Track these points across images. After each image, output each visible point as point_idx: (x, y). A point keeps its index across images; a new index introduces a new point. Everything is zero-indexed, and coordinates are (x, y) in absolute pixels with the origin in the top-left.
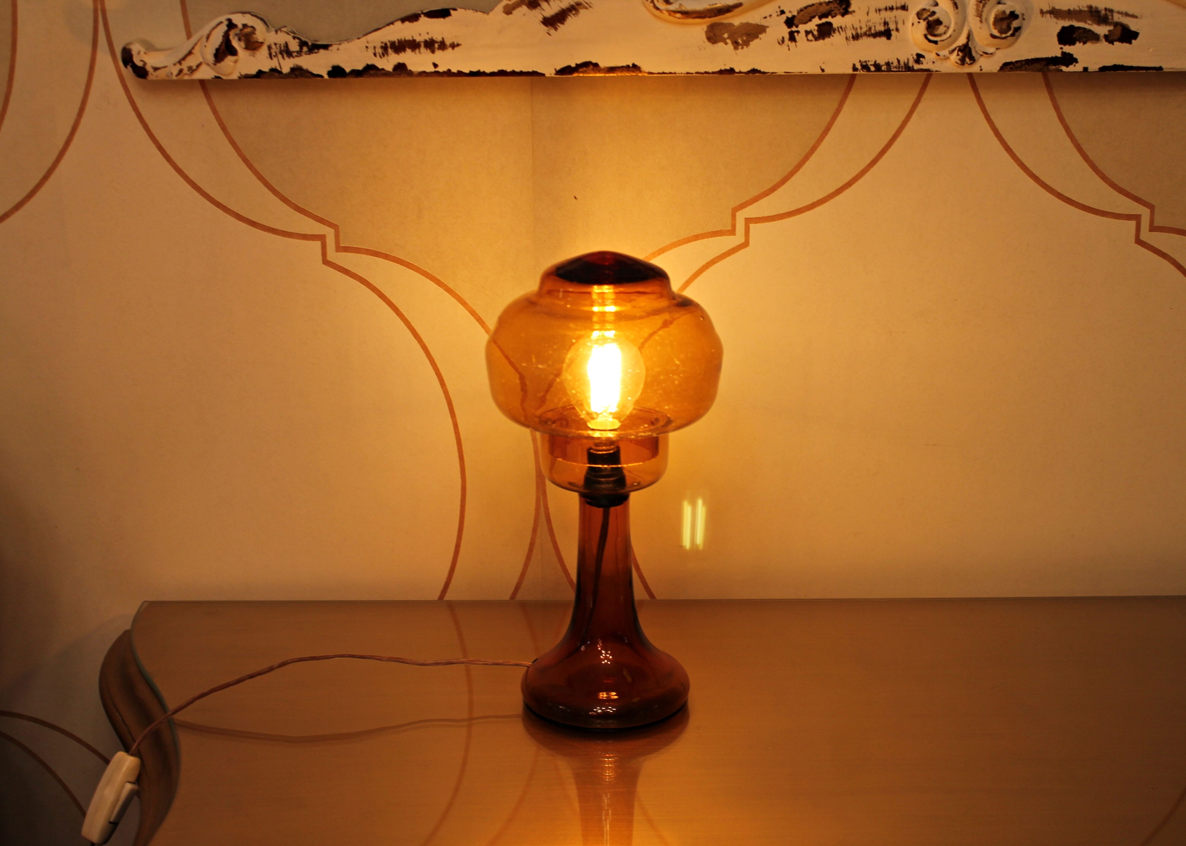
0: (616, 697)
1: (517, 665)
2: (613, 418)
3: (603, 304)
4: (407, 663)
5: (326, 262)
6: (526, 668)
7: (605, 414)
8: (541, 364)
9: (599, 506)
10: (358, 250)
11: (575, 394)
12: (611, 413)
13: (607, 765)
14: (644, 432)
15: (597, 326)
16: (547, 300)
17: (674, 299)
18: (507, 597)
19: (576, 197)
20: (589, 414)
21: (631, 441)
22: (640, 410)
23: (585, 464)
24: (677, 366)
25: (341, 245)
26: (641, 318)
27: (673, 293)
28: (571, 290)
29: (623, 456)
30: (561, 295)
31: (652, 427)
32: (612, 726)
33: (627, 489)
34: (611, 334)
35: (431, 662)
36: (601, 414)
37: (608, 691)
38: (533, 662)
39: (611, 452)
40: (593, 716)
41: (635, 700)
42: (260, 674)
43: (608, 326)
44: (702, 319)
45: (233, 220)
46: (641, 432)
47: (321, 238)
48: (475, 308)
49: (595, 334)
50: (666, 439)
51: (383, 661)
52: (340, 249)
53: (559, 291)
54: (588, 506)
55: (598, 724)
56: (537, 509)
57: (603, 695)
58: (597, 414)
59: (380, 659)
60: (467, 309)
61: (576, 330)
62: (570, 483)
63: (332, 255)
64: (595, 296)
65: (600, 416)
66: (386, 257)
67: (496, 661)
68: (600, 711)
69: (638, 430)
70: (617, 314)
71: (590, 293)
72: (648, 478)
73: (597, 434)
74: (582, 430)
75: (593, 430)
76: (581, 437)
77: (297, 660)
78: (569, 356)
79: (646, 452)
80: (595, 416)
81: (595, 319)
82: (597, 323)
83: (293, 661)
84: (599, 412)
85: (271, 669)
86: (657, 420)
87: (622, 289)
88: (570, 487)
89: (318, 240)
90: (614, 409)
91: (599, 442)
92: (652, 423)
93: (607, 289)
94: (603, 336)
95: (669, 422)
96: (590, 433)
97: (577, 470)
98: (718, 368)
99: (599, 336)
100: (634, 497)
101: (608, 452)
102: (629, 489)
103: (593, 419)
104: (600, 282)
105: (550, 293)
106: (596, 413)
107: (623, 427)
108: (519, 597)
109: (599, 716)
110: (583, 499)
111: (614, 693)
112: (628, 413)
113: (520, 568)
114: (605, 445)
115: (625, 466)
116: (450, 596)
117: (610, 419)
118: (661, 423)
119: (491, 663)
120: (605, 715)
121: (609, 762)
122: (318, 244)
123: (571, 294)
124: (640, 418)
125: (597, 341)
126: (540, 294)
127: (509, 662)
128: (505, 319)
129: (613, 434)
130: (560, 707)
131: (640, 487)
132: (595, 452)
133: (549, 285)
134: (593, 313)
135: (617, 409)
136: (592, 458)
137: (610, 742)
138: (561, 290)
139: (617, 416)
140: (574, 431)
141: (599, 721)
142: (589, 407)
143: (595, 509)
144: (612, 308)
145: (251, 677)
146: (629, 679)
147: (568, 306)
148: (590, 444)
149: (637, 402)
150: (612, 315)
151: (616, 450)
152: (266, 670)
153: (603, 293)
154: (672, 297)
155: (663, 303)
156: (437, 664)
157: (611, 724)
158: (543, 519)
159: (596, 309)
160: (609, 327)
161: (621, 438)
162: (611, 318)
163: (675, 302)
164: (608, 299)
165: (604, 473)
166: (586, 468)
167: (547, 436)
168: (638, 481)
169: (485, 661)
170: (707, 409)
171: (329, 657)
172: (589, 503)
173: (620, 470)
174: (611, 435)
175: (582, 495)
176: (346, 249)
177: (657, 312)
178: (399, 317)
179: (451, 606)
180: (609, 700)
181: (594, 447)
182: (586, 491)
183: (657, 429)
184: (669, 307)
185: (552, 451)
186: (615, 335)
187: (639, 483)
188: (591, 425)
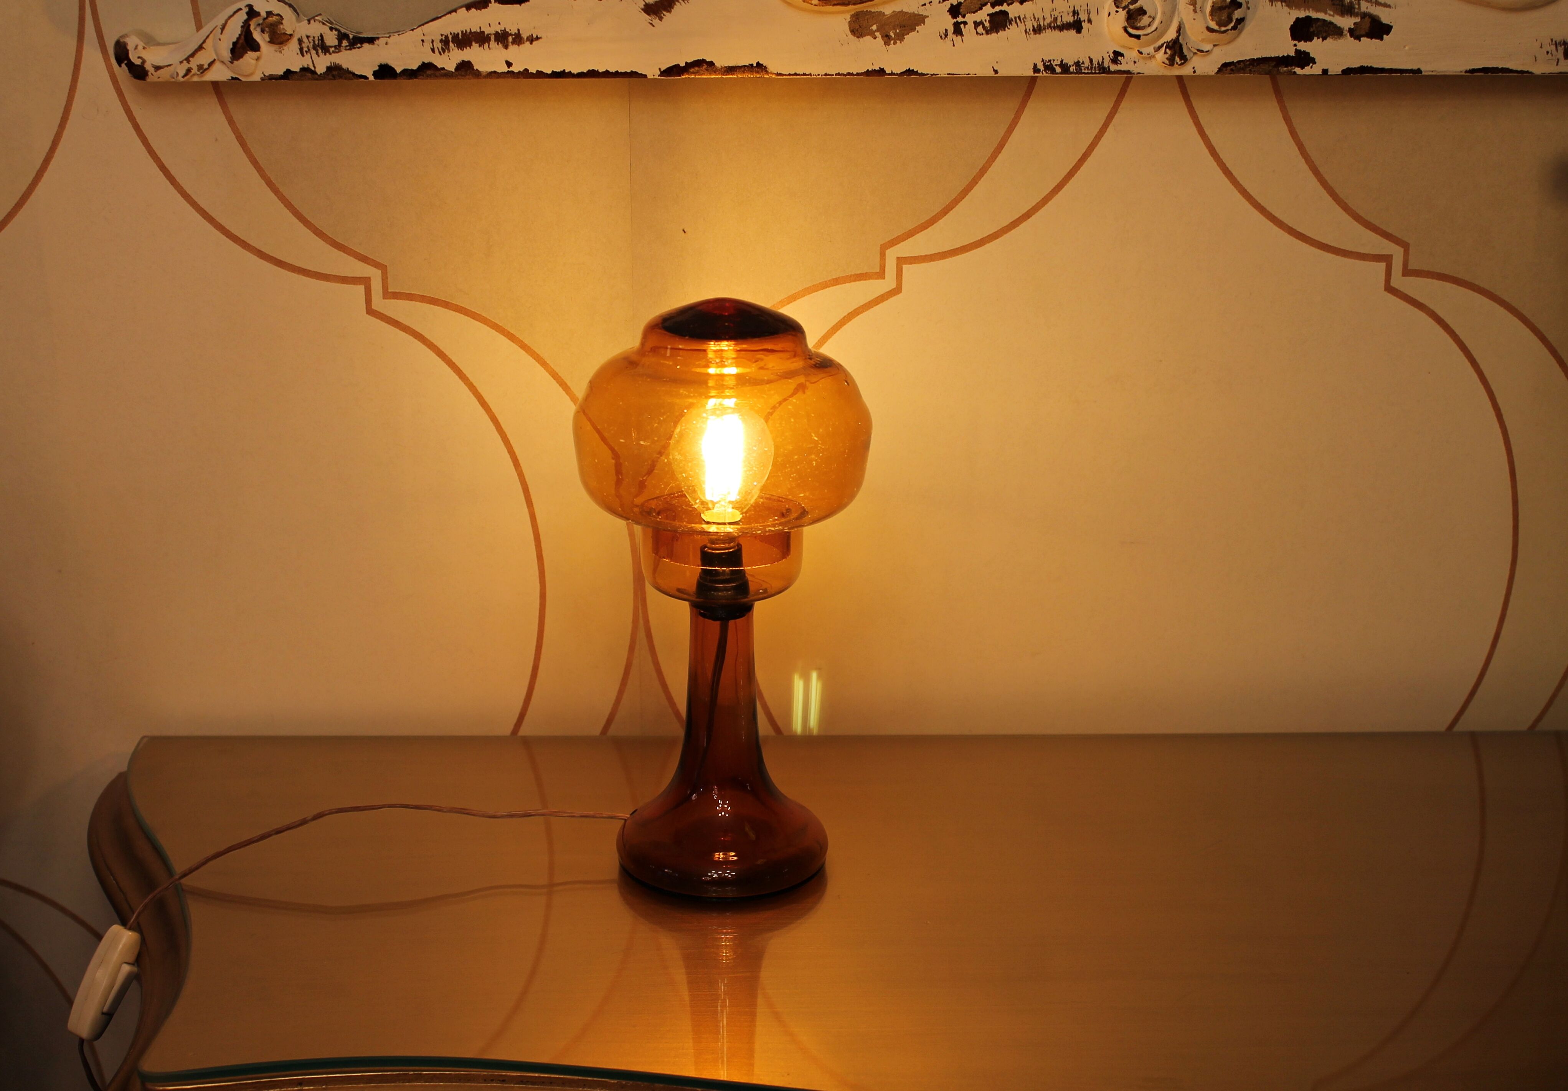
0: (735, 858)
1: (612, 818)
2: (733, 508)
3: (722, 365)
4: (474, 815)
5: (370, 311)
6: (623, 821)
7: (722, 503)
8: (644, 440)
9: (715, 619)
10: (410, 297)
11: (687, 478)
12: (730, 502)
13: (724, 943)
14: (774, 526)
15: (713, 393)
16: (650, 360)
17: (810, 359)
18: (596, 731)
19: (685, 230)
20: (703, 503)
21: (756, 537)
22: (770, 499)
23: (699, 566)
24: (816, 442)
25: (389, 291)
26: (769, 382)
27: (810, 351)
28: (680, 347)
29: (745, 558)
30: (668, 353)
31: (783, 520)
32: (730, 895)
33: (750, 598)
34: (730, 402)
35: (503, 814)
36: (717, 503)
37: (726, 850)
38: (631, 815)
39: (731, 550)
40: (708, 882)
41: (760, 862)
42: (289, 828)
43: (728, 392)
44: (846, 384)
45: (255, 258)
46: (769, 526)
47: (366, 281)
48: (557, 369)
49: (711, 403)
50: (800, 536)
51: (445, 812)
52: (387, 294)
53: (667, 348)
54: (701, 618)
55: (714, 892)
56: (635, 621)
57: (720, 856)
58: (714, 503)
59: (440, 810)
60: (547, 371)
61: (689, 397)
62: (679, 590)
63: (378, 303)
64: (711, 355)
65: (716, 505)
66: (446, 305)
67: (586, 813)
68: (715, 876)
69: (766, 524)
70: (738, 377)
71: (705, 351)
72: (776, 584)
73: (713, 529)
74: (696, 523)
75: (708, 523)
76: (694, 532)
77: (335, 810)
78: (678, 430)
79: (775, 551)
80: (710, 506)
81: (711, 383)
82: (714, 388)
83: (331, 813)
84: (715, 501)
85: (304, 822)
86: (788, 510)
87: (744, 346)
88: (679, 594)
89: (360, 284)
90: (734, 496)
91: (715, 539)
92: (783, 515)
93: (725, 345)
94: (721, 404)
95: (804, 513)
96: (705, 526)
97: (688, 574)
98: (866, 446)
99: (715, 405)
100: (758, 606)
101: (727, 551)
102: (752, 598)
103: (708, 509)
104: (718, 338)
105: (655, 350)
106: (712, 501)
107: (746, 519)
108: (612, 732)
109: (714, 882)
110: (694, 609)
111: (733, 854)
112: (752, 501)
113: (613, 696)
114: (724, 542)
115: (746, 568)
116: (524, 731)
117: (730, 509)
118: (794, 515)
119: (579, 815)
120: (722, 881)
121: (726, 939)
122: (361, 288)
123: (681, 352)
124: (769, 509)
125: (714, 411)
126: (642, 351)
127: (602, 814)
128: (597, 385)
129: (732, 529)
130: (666, 870)
131: (766, 595)
132: (710, 551)
133: (653, 341)
134: (708, 375)
135: (738, 497)
136: (707, 558)
137: (728, 914)
138: (669, 347)
139: (737, 506)
140: (684, 525)
141: (714, 888)
142: (704, 494)
143: (709, 622)
144: (732, 370)
145: (278, 832)
146: (753, 836)
147: (678, 367)
148: (705, 541)
149: (764, 488)
150: (733, 378)
151: (736, 548)
152: (297, 823)
153: (722, 350)
154: (808, 355)
155: (797, 364)
156: (511, 816)
157: (730, 892)
158: (642, 634)
159: (712, 371)
160: (728, 394)
161: (744, 534)
162: (732, 382)
163: (812, 362)
164: (727, 359)
165: (721, 577)
166: (700, 571)
167: (650, 531)
168: (764, 587)
169: (571, 813)
170: (852, 497)
171: (376, 807)
172: (703, 616)
173: (742, 573)
174: (729, 529)
175: (694, 605)
176: (396, 296)
177: (789, 375)
178: (463, 381)
179: (528, 743)
180: (726, 862)
181: (709, 545)
182: (698, 600)
183: (789, 521)
184: (804, 368)
185: (656, 549)
186: (736, 404)
187: (765, 591)
188: (706, 517)
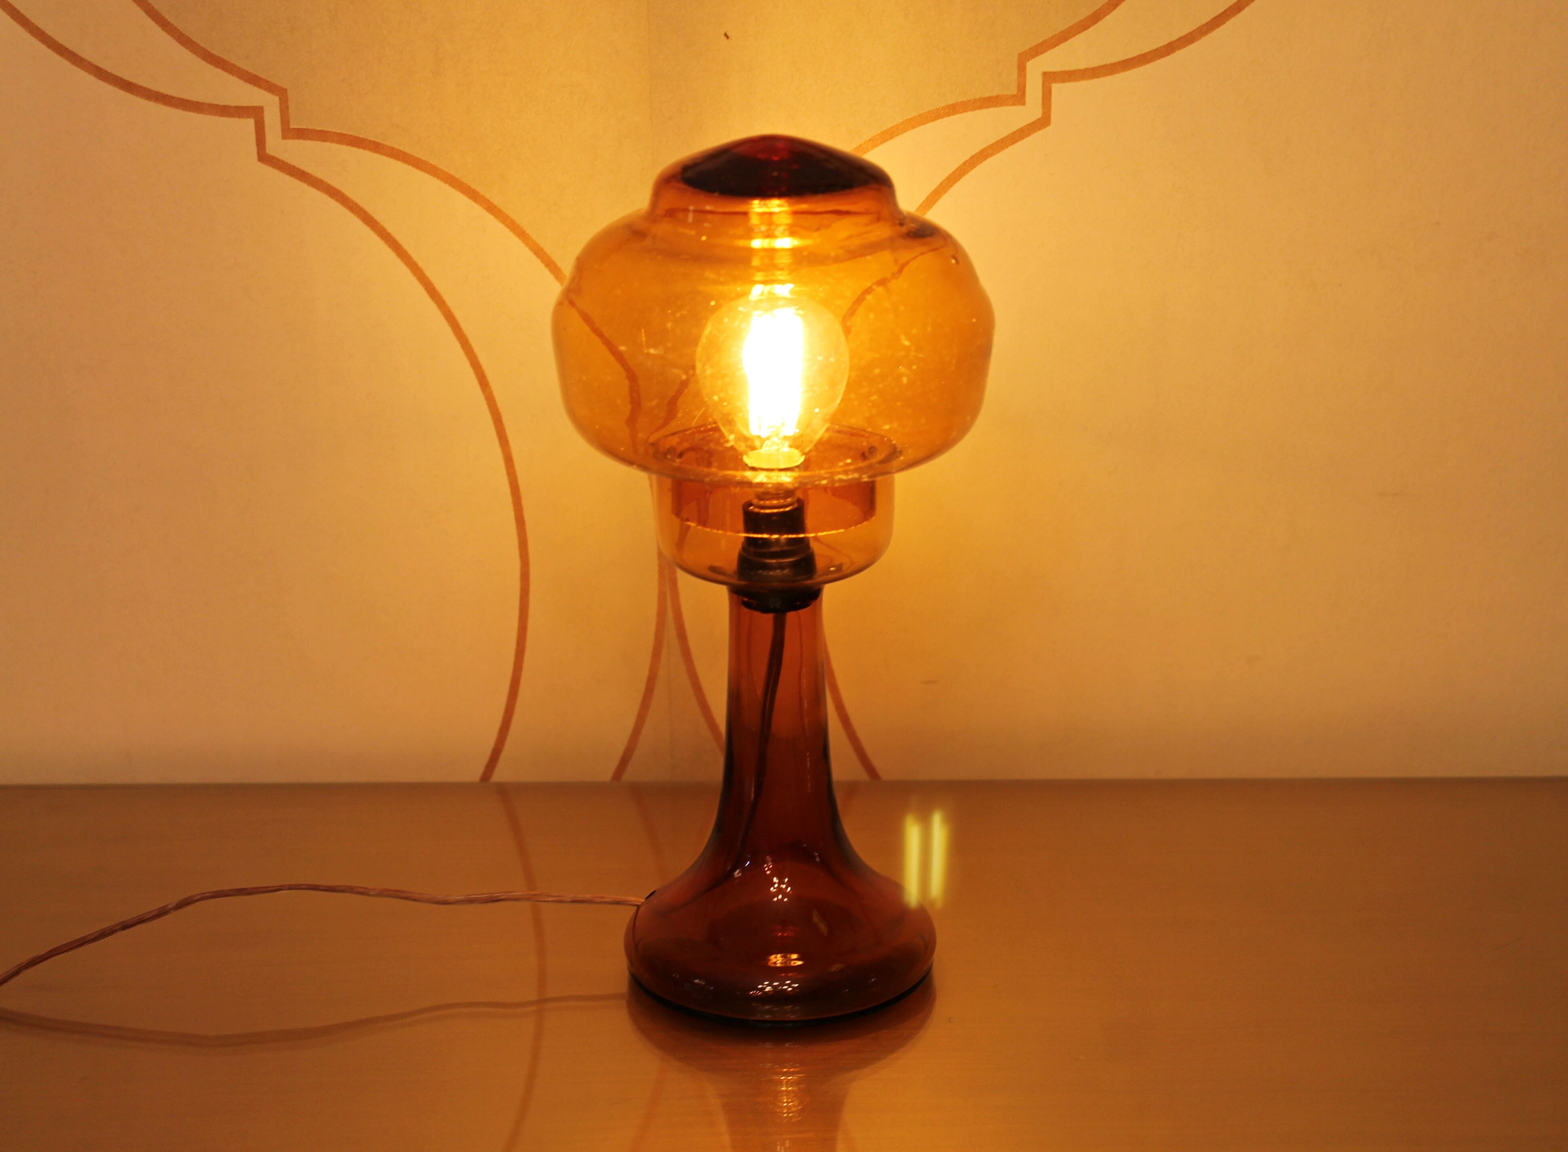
0: (800, 963)
1: (618, 903)
2: (791, 446)
3: (769, 235)
4: (415, 900)
5: (264, 157)
6: (635, 908)
7: (775, 439)
8: (654, 346)
9: (765, 610)
10: (323, 136)
11: (721, 400)
12: (785, 438)
13: (784, 1089)
14: (846, 472)
15: (759, 276)
16: (664, 228)
17: (901, 225)
18: (606, 774)
19: (728, 34)
20: (746, 439)
21: (825, 489)
22: (839, 432)
23: (739, 532)
24: (907, 349)
25: (292, 126)
26: (837, 260)
27: (899, 212)
28: (708, 208)
29: (810, 519)
30: (691, 217)
31: (862, 464)
32: (793, 1017)
33: (817, 579)
34: (784, 290)
35: (458, 898)
36: (768, 438)
37: (785, 951)
38: (647, 898)
39: (788, 509)
40: (757, 999)
41: (836, 967)
42: (141, 921)
43: (780, 275)
44: (953, 261)
45: (91, 79)
46: (839, 473)
47: (256, 113)
48: (541, 242)
49: (757, 291)
50: (890, 486)
51: (374, 895)
52: (289, 132)
53: (686, 210)
54: (745, 610)
55: (766, 1013)
56: (661, 614)
57: (777, 959)
58: (763, 441)
59: (364, 892)
60: (527, 244)
61: (716, 282)
62: (713, 569)
63: (275, 144)
64: (754, 220)
65: (767, 442)
66: (376, 147)
67: (580, 897)
68: (768, 989)
69: (833, 470)
70: (794, 251)
71: (745, 214)
72: (859, 559)
73: (760, 478)
74: (731, 469)
75: (753, 469)
76: (729, 483)
77: (209, 894)
78: (708, 330)
79: (851, 509)
80: (757, 443)
81: (756, 262)
82: (759, 269)
83: (204, 898)
84: (764, 436)
85: (163, 912)
86: (872, 450)
87: (804, 207)
88: (712, 575)
89: (248, 117)
90: (792, 430)
91: (765, 493)
92: (864, 456)
93: (776, 206)
94: (770, 293)
95: (894, 453)
96: (749, 474)
97: (723, 543)
98: (984, 352)
99: (762, 294)
100: (830, 592)
101: (782, 510)
102: (821, 579)
103: (753, 448)
104: (765, 194)
105: (671, 213)
106: (759, 437)
107: (806, 466)
108: (628, 776)
109: (767, 998)
110: (735, 596)
111: (795, 956)
112: (818, 437)
113: (630, 722)
114: (776, 496)
115: (812, 535)
116: (500, 775)
117: (786, 448)
118: (880, 456)
119: (570, 900)
120: (778, 997)
121: (788, 1083)
122: (249, 124)
123: (710, 217)
124: (839, 447)
125: (757, 305)
126: (653, 215)
127: (603, 897)
128: (582, 264)
129: (790, 477)
130: (697, 981)
131: (841, 575)
132: (757, 510)
133: (671, 198)
134: (751, 251)
135: (797, 431)
136: (753, 521)
137: (787, 1045)
138: (691, 208)
139: (796, 443)
140: (717, 473)
141: (767, 1007)
142: (747, 426)
143: (757, 615)
144: (785, 242)
145: (125, 926)
146: (823, 928)
147: (704, 238)
148: (749, 495)
149: (834, 419)
150: (788, 253)
151: (796, 505)
152: (154, 913)
153: (771, 214)
154: (899, 219)
155: (882, 231)
156: (470, 901)
157: (791, 1013)
158: (671, 632)
159: (757, 243)
160: (781, 278)
161: (802, 486)
162: (784, 260)
163: (904, 229)
164: (778, 225)
165: (774, 549)
166: (742, 540)
167: (668, 483)
168: (837, 562)
169: (558, 896)
170: (964, 429)
171: (270, 889)
172: (748, 605)
173: (804, 542)
174: (786, 479)
175: (735, 591)
176: (302, 134)
177: (872, 248)
178: (402, 260)
179: (504, 792)
180: (786, 969)
181: (755, 501)
182: (743, 583)
183: (870, 467)
184: (891, 239)
185: (678, 510)
186: (792, 292)
187: (839, 568)
188: (748, 460)
